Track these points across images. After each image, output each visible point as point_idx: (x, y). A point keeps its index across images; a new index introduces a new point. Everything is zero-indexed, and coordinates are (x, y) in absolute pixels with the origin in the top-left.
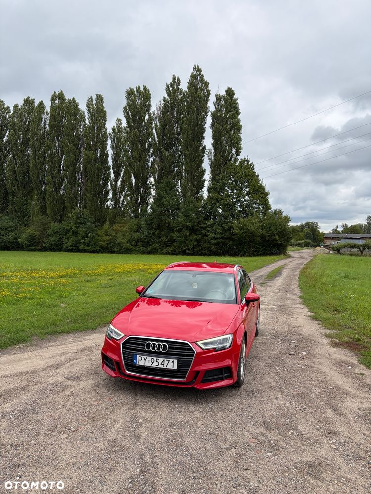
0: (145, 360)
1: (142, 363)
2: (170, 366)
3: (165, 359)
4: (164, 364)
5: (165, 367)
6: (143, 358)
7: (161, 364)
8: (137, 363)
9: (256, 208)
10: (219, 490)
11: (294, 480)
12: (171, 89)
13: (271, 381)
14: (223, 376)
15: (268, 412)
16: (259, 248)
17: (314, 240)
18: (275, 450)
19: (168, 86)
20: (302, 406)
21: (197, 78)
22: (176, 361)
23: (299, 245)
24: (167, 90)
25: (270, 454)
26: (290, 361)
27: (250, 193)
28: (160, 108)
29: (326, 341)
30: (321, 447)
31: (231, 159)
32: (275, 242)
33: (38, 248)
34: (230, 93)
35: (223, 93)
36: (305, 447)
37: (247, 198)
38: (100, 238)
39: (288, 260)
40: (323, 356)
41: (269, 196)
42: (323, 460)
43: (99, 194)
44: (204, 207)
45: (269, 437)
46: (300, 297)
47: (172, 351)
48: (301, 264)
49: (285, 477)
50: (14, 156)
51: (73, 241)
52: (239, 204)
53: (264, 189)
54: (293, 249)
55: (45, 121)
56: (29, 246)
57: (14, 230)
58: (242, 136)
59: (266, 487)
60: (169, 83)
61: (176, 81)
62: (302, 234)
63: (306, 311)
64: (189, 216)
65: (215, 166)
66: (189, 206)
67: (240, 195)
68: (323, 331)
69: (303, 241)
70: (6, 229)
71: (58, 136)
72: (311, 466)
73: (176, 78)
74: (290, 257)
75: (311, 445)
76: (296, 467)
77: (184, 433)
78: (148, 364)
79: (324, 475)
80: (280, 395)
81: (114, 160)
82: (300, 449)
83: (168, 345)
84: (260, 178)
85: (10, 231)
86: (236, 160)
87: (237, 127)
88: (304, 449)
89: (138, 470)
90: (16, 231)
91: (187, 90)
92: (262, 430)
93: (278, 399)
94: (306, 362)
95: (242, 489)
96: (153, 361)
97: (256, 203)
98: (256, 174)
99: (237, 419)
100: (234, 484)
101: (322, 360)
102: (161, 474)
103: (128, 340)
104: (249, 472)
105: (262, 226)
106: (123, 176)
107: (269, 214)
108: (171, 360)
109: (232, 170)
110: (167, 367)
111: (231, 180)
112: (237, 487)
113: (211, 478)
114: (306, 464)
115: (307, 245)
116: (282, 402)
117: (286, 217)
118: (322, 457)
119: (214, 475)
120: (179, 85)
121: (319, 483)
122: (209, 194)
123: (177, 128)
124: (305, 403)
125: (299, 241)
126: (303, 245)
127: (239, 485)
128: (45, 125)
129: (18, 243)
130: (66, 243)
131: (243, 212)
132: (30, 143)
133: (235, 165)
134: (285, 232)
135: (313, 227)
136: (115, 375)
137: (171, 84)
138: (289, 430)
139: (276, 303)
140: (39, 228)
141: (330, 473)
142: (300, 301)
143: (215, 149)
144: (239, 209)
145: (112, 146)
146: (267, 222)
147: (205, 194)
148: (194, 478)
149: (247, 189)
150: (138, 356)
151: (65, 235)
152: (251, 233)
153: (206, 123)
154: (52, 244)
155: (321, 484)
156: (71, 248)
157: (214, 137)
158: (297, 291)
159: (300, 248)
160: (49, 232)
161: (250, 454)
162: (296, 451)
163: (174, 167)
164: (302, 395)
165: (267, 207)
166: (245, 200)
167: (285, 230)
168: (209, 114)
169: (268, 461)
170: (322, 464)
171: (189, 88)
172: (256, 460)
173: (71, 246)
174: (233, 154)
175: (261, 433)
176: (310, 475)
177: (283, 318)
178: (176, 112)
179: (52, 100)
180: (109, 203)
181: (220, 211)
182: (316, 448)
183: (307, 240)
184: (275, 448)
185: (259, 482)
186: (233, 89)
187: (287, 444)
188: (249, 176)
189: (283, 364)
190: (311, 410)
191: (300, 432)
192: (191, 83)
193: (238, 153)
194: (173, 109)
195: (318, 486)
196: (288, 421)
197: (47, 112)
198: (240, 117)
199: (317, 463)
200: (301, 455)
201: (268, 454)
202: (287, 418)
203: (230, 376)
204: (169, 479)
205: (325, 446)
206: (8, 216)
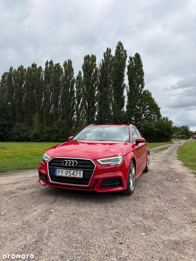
0: (62, 172)
1: (60, 174)
2: (78, 176)
3: (75, 171)
4: (74, 175)
5: (75, 176)
6: (61, 171)
7: (72, 174)
8: (57, 174)
9: (153, 116)
10: (93, 258)
11: (160, 253)
12: (106, 55)
13: (153, 192)
14: (116, 184)
15: (147, 208)
16: (155, 138)
17: (187, 135)
18: (147, 231)
19: (104, 54)
20: (173, 206)
21: (120, 49)
22: (82, 172)
23: (179, 138)
24: (104, 56)
25: (143, 234)
26: (167, 184)
27: (149, 108)
28: (101, 66)
29: (192, 175)
30: (186, 231)
31: (139, 90)
32: (164, 134)
33: (39, 140)
34: (137, 56)
35: (133, 56)
36: (173, 230)
37: (148, 111)
38: (70, 134)
39: (172, 144)
40: (191, 182)
41: (160, 110)
42: (187, 240)
43: (69, 112)
44: (125, 116)
45: (145, 223)
46: (177, 157)
47: (80, 166)
48: (179, 146)
49: (153, 250)
50: (27, 94)
51: (56, 136)
52: (144, 114)
53: (157, 106)
54: (176, 140)
55: (42, 76)
56: (34, 139)
57: (27, 131)
58: (144, 78)
59: (135, 257)
60: (105, 52)
61: (109, 51)
62: (180, 132)
63: (180, 162)
64: (116, 121)
65: (129, 95)
66: (117, 116)
67: (144, 109)
68: (191, 171)
69: (181, 136)
70: (23, 131)
71: (49, 83)
72: (176, 243)
73: (109, 49)
74: (173, 143)
75: (177, 229)
76: (163, 243)
77: (81, 219)
78: (64, 175)
79: (187, 251)
80: (157, 200)
81: (77, 94)
82: (168, 231)
83: (78, 162)
84: (155, 100)
85: (24, 132)
86: (141, 91)
87: (141, 73)
88: (172, 232)
89: (33, 240)
90: (28, 132)
91: (115, 55)
92: (140, 218)
93: (156, 202)
94: (178, 184)
95: (113, 257)
96: (67, 173)
97: (153, 114)
98: (153, 98)
99: (123, 212)
100: (108, 253)
101: (189, 184)
102: (50, 244)
103: (52, 160)
104: (123, 245)
105: (157, 126)
106: (82, 102)
107: (160, 119)
108: (79, 172)
109: (139, 97)
110: (76, 177)
111: (139, 102)
112: (109, 256)
113: (90, 248)
114: (172, 241)
115: (183, 138)
116: (158, 204)
117: (170, 121)
118: (186, 237)
119: (93, 246)
120: (111, 53)
121: (183, 256)
122: (127, 109)
123: (109, 76)
124: (175, 204)
125: (179, 136)
126: (181, 138)
127: (112, 255)
128: (42, 77)
129: (28, 138)
130: (53, 137)
131: (146, 119)
132: (35, 87)
133: (141, 93)
134: (170, 129)
135: (186, 128)
136: (44, 184)
137: (106, 53)
138: (161, 219)
139: (162, 159)
140: (39, 130)
141: (192, 249)
142: (177, 158)
143: (130, 86)
144: (144, 117)
145: (76, 87)
146: (159, 124)
147: (125, 109)
148: (76, 248)
149: (148, 106)
150: (57, 170)
151: (52, 133)
152: (151, 130)
153: (125, 72)
154: (45, 138)
155: (184, 257)
156: (55, 140)
157: (129, 79)
158: (176, 155)
159: (179, 139)
160: (44, 132)
161: (127, 233)
162: (165, 233)
163: (109, 96)
164: (173, 200)
165: (159, 116)
166: (147, 112)
167: (170, 128)
168: (126, 67)
169: (141, 239)
170: (186, 242)
171: (115, 54)
172: (131, 237)
173: (55, 139)
174: (140, 88)
175: (139, 220)
176: (175, 249)
177: (165, 165)
178: (109, 67)
179: (46, 65)
180: (75, 116)
181: (133, 119)
182: (181, 231)
183: (183, 135)
184: (148, 230)
185: (130, 253)
186: (139, 54)
187: (158, 227)
188: (149, 99)
189: (162, 184)
190: (180, 208)
191: (170, 221)
192: (116, 51)
193: (142, 87)
194: (107, 66)
195: (181, 258)
196: (162, 214)
197: (43, 71)
198: (143, 68)
199: (181, 241)
200: (169, 236)
201: (142, 234)
202: (161, 212)
203: (121, 185)
204: (55, 248)
205: (188, 230)
206: (24, 124)
